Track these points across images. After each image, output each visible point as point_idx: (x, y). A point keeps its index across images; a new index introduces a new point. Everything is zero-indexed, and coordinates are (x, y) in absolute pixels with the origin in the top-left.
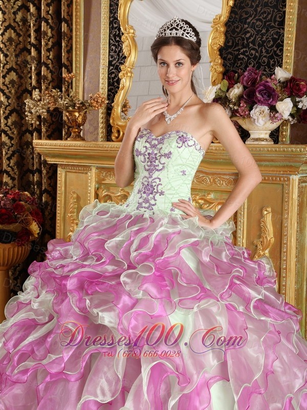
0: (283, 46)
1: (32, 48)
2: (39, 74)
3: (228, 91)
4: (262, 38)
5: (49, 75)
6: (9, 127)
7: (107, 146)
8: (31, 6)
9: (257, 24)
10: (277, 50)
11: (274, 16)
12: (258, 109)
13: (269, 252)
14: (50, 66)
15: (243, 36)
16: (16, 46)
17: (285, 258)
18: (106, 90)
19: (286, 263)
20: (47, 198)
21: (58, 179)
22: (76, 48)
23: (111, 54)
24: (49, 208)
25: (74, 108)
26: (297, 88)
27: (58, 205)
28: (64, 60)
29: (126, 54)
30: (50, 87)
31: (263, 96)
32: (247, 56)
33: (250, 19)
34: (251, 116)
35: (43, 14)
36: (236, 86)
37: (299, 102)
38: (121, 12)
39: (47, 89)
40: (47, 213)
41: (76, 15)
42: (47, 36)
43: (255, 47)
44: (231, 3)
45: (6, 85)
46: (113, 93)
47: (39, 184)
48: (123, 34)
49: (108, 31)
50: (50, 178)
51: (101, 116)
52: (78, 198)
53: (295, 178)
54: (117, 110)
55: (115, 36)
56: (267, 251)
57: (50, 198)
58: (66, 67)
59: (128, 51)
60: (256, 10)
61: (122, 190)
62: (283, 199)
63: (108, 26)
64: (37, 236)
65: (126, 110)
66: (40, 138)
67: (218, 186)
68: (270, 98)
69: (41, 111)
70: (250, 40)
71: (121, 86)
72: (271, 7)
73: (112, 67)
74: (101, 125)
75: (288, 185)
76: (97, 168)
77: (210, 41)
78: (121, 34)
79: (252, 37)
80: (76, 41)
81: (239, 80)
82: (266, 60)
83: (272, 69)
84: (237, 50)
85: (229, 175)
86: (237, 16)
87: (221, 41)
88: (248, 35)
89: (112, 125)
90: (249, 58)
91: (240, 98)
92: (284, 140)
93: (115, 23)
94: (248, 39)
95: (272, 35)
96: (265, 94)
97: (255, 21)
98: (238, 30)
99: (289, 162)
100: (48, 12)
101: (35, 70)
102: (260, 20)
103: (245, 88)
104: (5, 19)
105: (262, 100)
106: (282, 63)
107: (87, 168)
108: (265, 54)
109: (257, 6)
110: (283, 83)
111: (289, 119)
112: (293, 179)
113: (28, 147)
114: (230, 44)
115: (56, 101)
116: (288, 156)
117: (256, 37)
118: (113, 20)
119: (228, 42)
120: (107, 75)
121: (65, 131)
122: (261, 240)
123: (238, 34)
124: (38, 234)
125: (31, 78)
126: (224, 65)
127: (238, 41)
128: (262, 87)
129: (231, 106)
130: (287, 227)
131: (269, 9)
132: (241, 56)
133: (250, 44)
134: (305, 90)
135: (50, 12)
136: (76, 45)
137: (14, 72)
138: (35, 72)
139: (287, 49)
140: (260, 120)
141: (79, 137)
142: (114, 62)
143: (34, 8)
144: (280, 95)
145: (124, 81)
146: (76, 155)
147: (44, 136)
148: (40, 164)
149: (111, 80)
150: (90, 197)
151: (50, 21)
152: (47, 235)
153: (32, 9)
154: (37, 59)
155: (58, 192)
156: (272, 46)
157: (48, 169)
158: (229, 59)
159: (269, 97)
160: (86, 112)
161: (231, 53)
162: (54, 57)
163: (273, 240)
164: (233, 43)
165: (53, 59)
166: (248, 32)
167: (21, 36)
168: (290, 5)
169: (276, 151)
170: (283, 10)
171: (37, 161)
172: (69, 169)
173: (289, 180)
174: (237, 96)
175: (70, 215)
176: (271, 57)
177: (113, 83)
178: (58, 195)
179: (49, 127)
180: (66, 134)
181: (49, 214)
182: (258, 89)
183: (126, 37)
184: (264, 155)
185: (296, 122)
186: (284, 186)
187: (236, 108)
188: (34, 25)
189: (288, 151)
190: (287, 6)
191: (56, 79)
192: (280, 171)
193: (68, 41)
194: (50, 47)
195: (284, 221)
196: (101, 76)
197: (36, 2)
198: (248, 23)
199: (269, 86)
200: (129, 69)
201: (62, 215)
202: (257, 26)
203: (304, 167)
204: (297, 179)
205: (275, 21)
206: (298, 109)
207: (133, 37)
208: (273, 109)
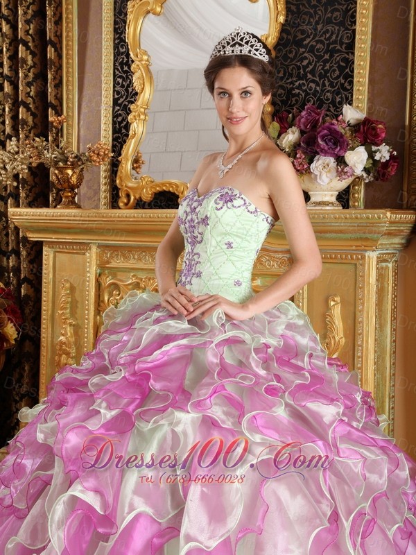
0: (352, 77)
1: (6, 81)
2: (15, 117)
3: (279, 137)
4: (324, 66)
5: (30, 119)
7: (113, 215)
8: (4, 23)
9: (318, 47)
10: (345, 82)
11: (340, 37)
12: (320, 162)
14: (31, 106)
15: (299, 64)
17: (359, 365)
18: (111, 139)
19: (362, 373)
20: (27, 290)
21: (44, 262)
22: (68, 81)
23: (116, 89)
24: (31, 303)
25: (66, 164)
26: (374, 133)
27: (44, 299)
28: (51, 98)
29: (138, 89)
30: (32, 135)
31: (327, 144)
32: (304, 91)
33: (308, 40)
34: (312, 171)
35: (21, 34)
36: (290, 130)
37: (375, 152)
38: (130, 31)
39: (27, 137)
40: (27, 311)
41: (67, 36)
42: (27, 65)
43: (315, 78)
44: (282, 19)
46: (119, 143)
47: (17, 270)
48: (133, 61)
49: (112, 58)
50: (31, 262)
51: (103, 174)
52: (72, 289)
53: (372, 256)
54: (126, 165)
55: (122, 64)
57: (33, 289)
58: (54, 107)
59: (140, 85)
60: (315, 29)
61: (133, 276)
62: (356, 285)
63: (112, 51)
64: (14, 342)
65: (139, 167)
66: (18, 206)
67: (268, 269)
68: (337, 146)
69: (20, 167)
70: (309, 69)
71: (130, 132)
72: (336, 24)
73: (119, 108)
74: (103, 188)
75: (363, 265)
76: (99, 246)
78: (130, 62)
79: (311, 65)
80: (68, 72)
81: (294, 122)
82: (330, 96)
83: (339, 108)
84: (291, 83)
85: (282, 252)
86: (289, 37)
88: (305, 62)
89: (119, 187)
90: (307, 94)
91: (296, 146)
92: (356, 204)
93: (122, 46)
94: (305, 67)
95: (338, 61)
96: (330, 140)
97: (314, 44)
98: (291, 56)
99: (364, 233)
100: (27, 32)
101: (9, 112)
102: (321, 42)
103: (302, 133)
105: (326, 148)
106: (352, 100)
107: (85, 247)
108: (330, 89)
109: (317, 23)
110: (354, 126)
111: (362, 176)
112: (369, 257)
115: (40, 154)
116: (362, 224)
117: (315, 65)
118: (119, 43)
119: (278, 72)
120: (111, 119)
121: (53, 197)
122: (327, 341)
123: (291, 62)
124: (15, 340)
125: (3, 123)
126: (273, 104)
127: (292, 70)
128: (326, 131)
130: (362, 322)
131: (333, 27)
132: (297, 91)
133: (308, 74)
134: (383, 135)
135: (31, 32)
136: (67, 77)
138: (10, 115)
139: (359, 81)
140: (324, 177)
141: (72, 204)
142: (122, 100)
143: (8, 26)
144: (350, 142)
145: (136, 126)
146: (69, 228)
147: (23, 203)
148: (18, 244)
149: (117, 125)
150: (89, 286)
151: (30, 44)
152: (27, 341)
153: (5, 27)
154: (12, 97)
155: (44, 280)
156: (338, 77)
157: (29, 250)
158: (280, 95)
159: (335, 144)
160: (82, 169)
161: (282, 87)
162: (37, 93)
164: (285, 74)
165: (36, 96)
166: (306, 58)
168: (361, 22)
169: (346, 218)
170: (353, 28)
171: (13, 238)
172: (60, 248)
173: (363, 258)
174: (292, 143)
175: (60, 312)
176: (337, 92)
177: (120, 130)
178: (44, 285)
179: (30, 191)
180: (55, 200)
181: (31, 312)
182: (321, 134)
183: (138, 65)
184: (329, 224)
185: (372, 179)
186: (357, 266)
188: (8, 50)
189: (361, 218)
190: (357, 23)
191: (39, 124)
192: (351, 246)
193: (56, 72)
194: (30, 79)
195: (358, 314)
196: (103, 120)
197: (10, 18)
198: (305, 47)
199: (335, 130)
200: (142, 110)
201: (50, 312)
202: (318, 50)
203: (383, 241)
204: (375, 257)
205: (341, 44)
206: (375, 161)
207: (148, 65)
208: (341, 161)
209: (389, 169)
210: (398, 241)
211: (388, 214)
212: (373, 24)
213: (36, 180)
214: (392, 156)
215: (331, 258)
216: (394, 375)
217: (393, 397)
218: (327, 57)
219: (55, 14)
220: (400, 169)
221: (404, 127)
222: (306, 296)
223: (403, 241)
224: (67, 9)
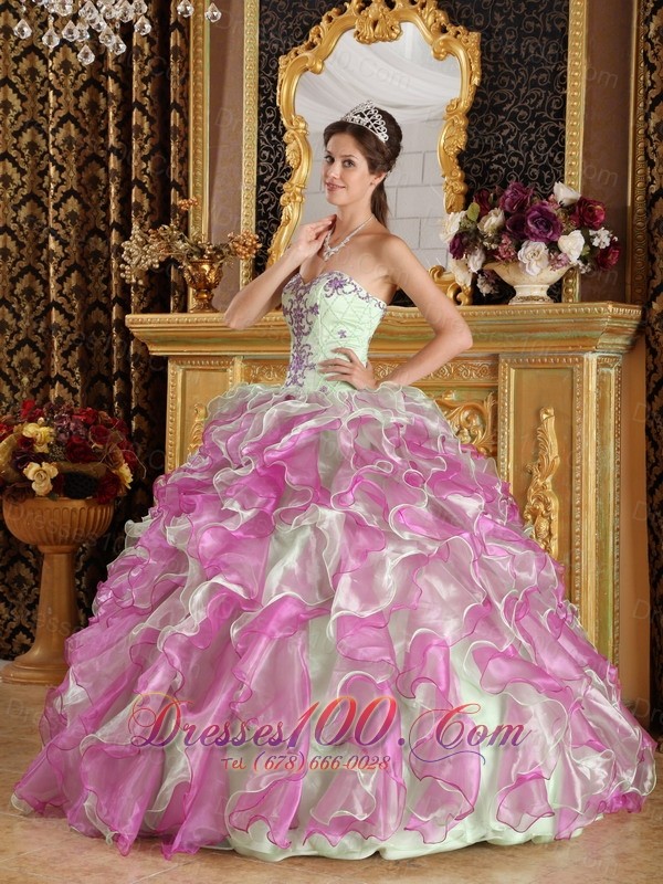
0: (563, 149)
1: (112, 155)
2: (124, 200)
3: (479, 220)
4: (529, 136)
5: (146, 204)
6: (65, 296)
8: (110, 81)
9: (521, 114)
10: (555, 156)
11: (547, 103)
12: (529, 248)
13: (553, 480)
14: (147, 186)
15: (497, 134)
16: (79, 152)
17: (578, 488)
18: (253, 227)
19: (581, 497)
20: (140, 423)
22: (195, 154)
23: (261, 164)
25: (202, 258)
26: (591, 215)
27: (169, 430)
28: (174, 176)
29: (293, 164)
30: (148, 223)
31: (537, 227)
32: (504, 166)
33: (509, 106)
34: (519, 259)
35: (135, 96)
36: (492, 212)
37: (593, 237)
38: (282, 93)
39: (142, 226)
41: (195, 98)
42: (143, 134)
43: (518, 151)
44: (476, 80)
45: (61, 222)
46: (266, 231)
47: (125, 398)
48: (284, 130)
49: (256, 124)
50: (148, 386)
53: (592, 359)
55: (268, 133)
56: (549, 480)
57: (148, 421)
58: (178, 187)
59: (296, 159)
60: (517, 93)
62: (572, 392)
63: (256, 116)
66: (132, 312)
67: (464, 380)
68: (549, 229)
70: (510, 140)
71: (283, 218)
72: (542, 88)
73: (264, 187)
75: (581, 370)
76: (245, 359)
77: (443, 141)
78: (281, 130)
79: (513, 135)
80: (196, 143)
81: (497, 202)
82: (537, 172)
83: (548, 186)
84: (487, 157)
85: (482, 359)
86: (486, 102)
87: (461, 141)
88: (505, 132)
90: (508, 170)
91: (500, 230)
92: (570, 300)
93: (269, 111)
94: (505, 138)
95: (546, 131)
96: (541, 223)
97: (516, 110)
98: (488, 124)
99: (582, 330)
100: (144, 92)
101: (116, 194)
102: (525, 109)
103: (507, 215)
104: (60, 105)
105: (537, 232)
106: (563, 178)
107: (226, 361)
108: (535, 163)
109: (520, 86)
110: (567, 207)
111: (578, 266)
112: (588, 360)
113: (98, 334)
114: (476, 146)
115: (169, 248)
116: (579, 320)
117: (518, 135)
118: (265, 107)
119: (473, 143)
120: (254, 201)
121: (175, 301)
122: (539, 461)
123: (488, 131)
125: (106, 207)
126: (466, 181)
127: (489, 142)
128: (536, 213)
129: (486, 244)
130: (580, 437)
131: (539, 91)
132: (495, 166)
133: (510, 146)
134: (602, 217)
135: (148, 93)
136: (195, 149)
137: (75, 197)
138: (117, 198)
139: (571, 155)
140: (534, 266)
141: (208, 306)
142: (269, 177)
143: (117, 85)
144: (564, 225)
145: (290, 210)
146: (208, 338)
148: (125, 362)
149: (262, 210)
151: (147, 108)
153: (112, 87)
154: (121, 174)
155: (169, 406)
156: (546, 150)
157: (144, 370)
158: (474, 171)
160: (222, 264)
161: (477, 162)
162: (155, 170)
163: (558, 461)
164: (480, 145)
165: (154, 173)
166: (506, 127)
167: (87, 133)
168: (573, 85)
169: (560, 313)
170: (563, 92)
171: (120, 357)
172: (192, 364)
173: (581, 361)
174: (495, 227)
175: (193, 446)
176: (546, 168)
177: (266, 215)
179: (145, 295)
182: (530, 216)
183: (293, 135)
184: (542, 321)
185: (589, 270)
186: (573, 371)
187: (494, 246)
188: (115, 115)
189: (579, 313)
190: (568, 87)
191: (158, 209)
192: (567, 347)
193: (181, 143)
194: (146, 152)
195: (576, 427)
196: (244, 203)
197: (119, 75)
198: (505, 113)
199: (547, 211)
200: (298, 190)
201: (178, 447)
202: (521, 118)
203: (604, 340)
204: (595, 360)
205: (550, 110)
206: (593, 247)
207: (305, 135)
208: (553, 247)
209: (610, 258)
210: (621, 341)
211: (610, 307)
212: (587, 88)
213: (153, 281)
214: (612, 242)
215: (543, 362)
216: (619, 503)
217: (618, 530)
218: (532, 126)
219: (181, 71)
220: (623, 258)
221: (626, 207)
222: (512, 409)
223: (628, 343)
224: (195, 64)
